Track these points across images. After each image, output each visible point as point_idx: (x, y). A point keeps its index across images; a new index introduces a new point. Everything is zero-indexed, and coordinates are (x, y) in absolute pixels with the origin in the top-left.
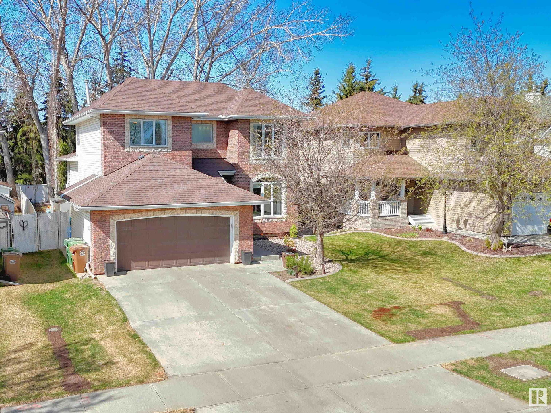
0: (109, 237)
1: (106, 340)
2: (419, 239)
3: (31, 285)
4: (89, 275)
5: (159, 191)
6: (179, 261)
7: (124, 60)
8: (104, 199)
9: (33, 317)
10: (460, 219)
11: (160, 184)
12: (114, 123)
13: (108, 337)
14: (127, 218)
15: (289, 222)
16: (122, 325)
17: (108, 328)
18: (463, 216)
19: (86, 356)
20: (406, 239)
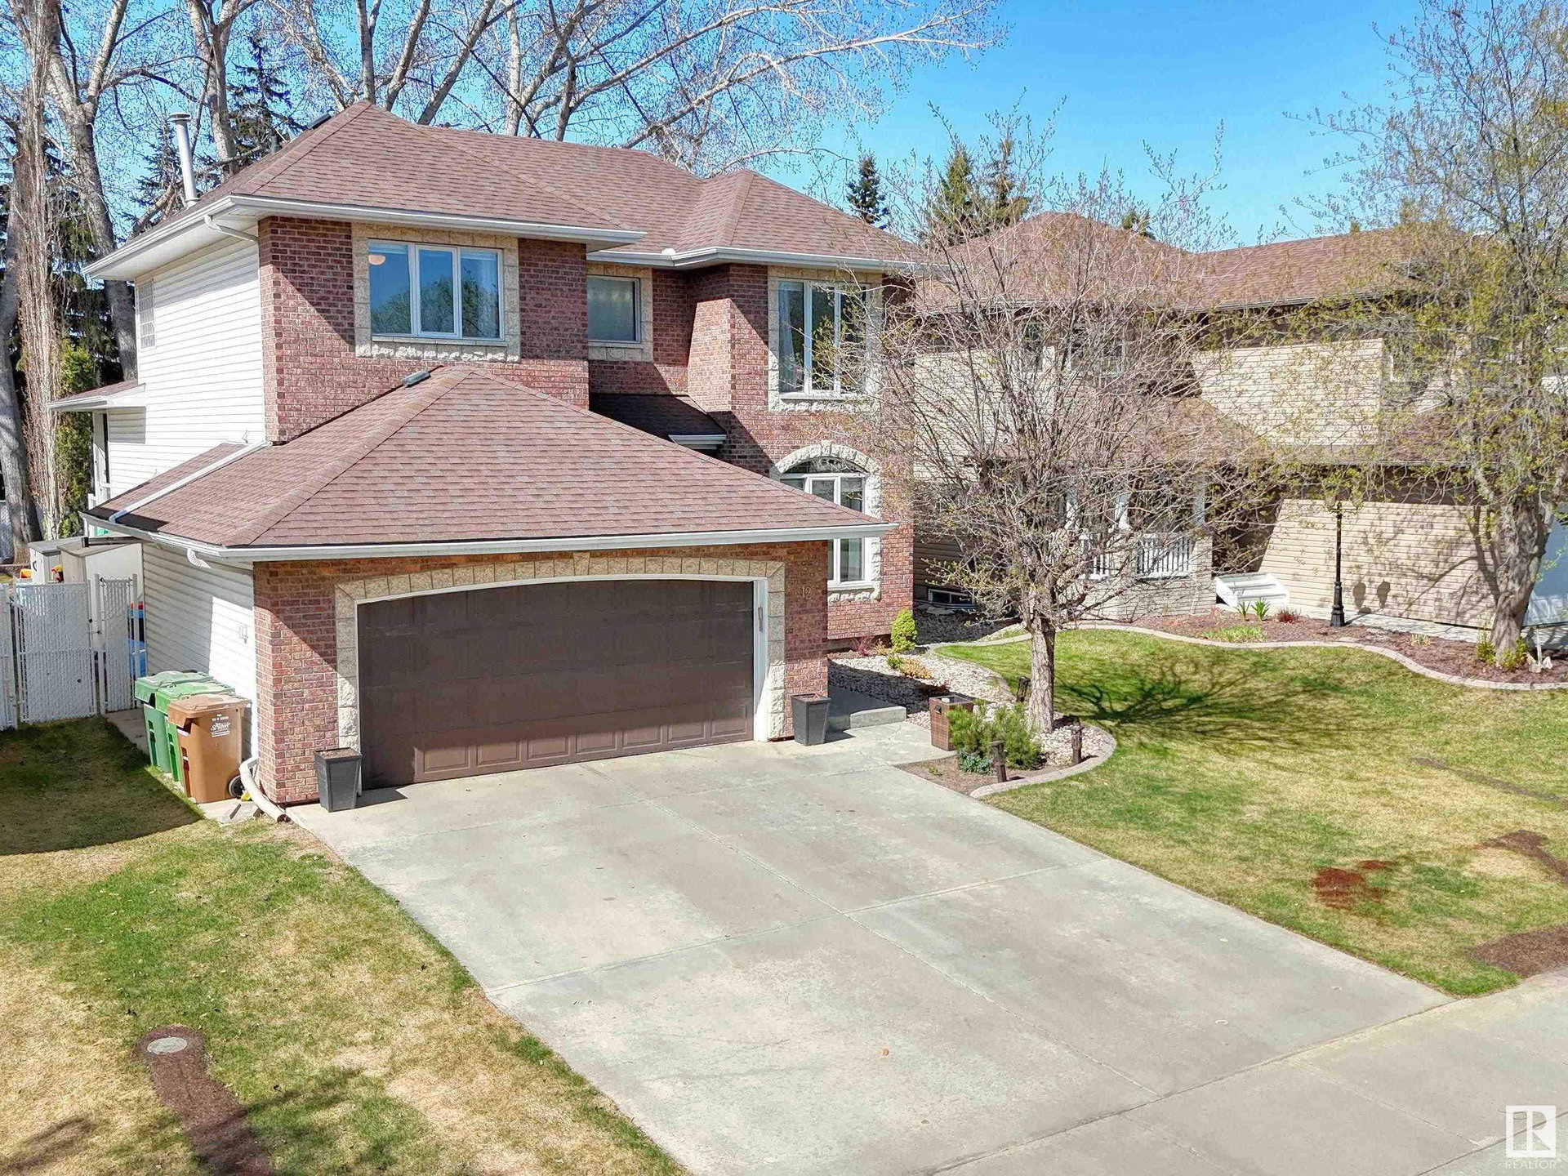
0: (332, 662)
1: (410, 1073)
2: (1271, 645)
3: (20, 858)
4: (255, 809)
5: (510, 492)
6: (583, 741)
7: (272, 93)
8: (312, 517)
9: (63, 995)
10: (1367, 584)
11: (508, 466)
12: (314, 254)
13: (415, 1062)
14: (399, 589)
15: (888, 600)
16: (455, 1005)
17: (403, 1022)
18: (1373, 574)
19: (350, 1160)
20: (1234, 646)
